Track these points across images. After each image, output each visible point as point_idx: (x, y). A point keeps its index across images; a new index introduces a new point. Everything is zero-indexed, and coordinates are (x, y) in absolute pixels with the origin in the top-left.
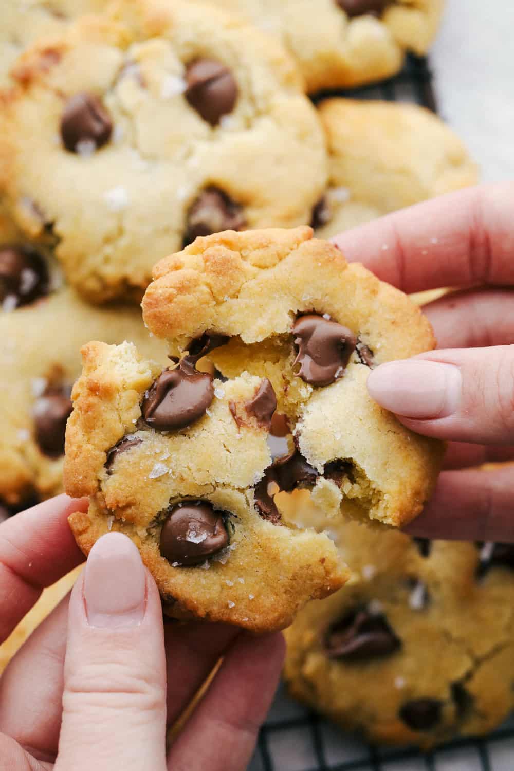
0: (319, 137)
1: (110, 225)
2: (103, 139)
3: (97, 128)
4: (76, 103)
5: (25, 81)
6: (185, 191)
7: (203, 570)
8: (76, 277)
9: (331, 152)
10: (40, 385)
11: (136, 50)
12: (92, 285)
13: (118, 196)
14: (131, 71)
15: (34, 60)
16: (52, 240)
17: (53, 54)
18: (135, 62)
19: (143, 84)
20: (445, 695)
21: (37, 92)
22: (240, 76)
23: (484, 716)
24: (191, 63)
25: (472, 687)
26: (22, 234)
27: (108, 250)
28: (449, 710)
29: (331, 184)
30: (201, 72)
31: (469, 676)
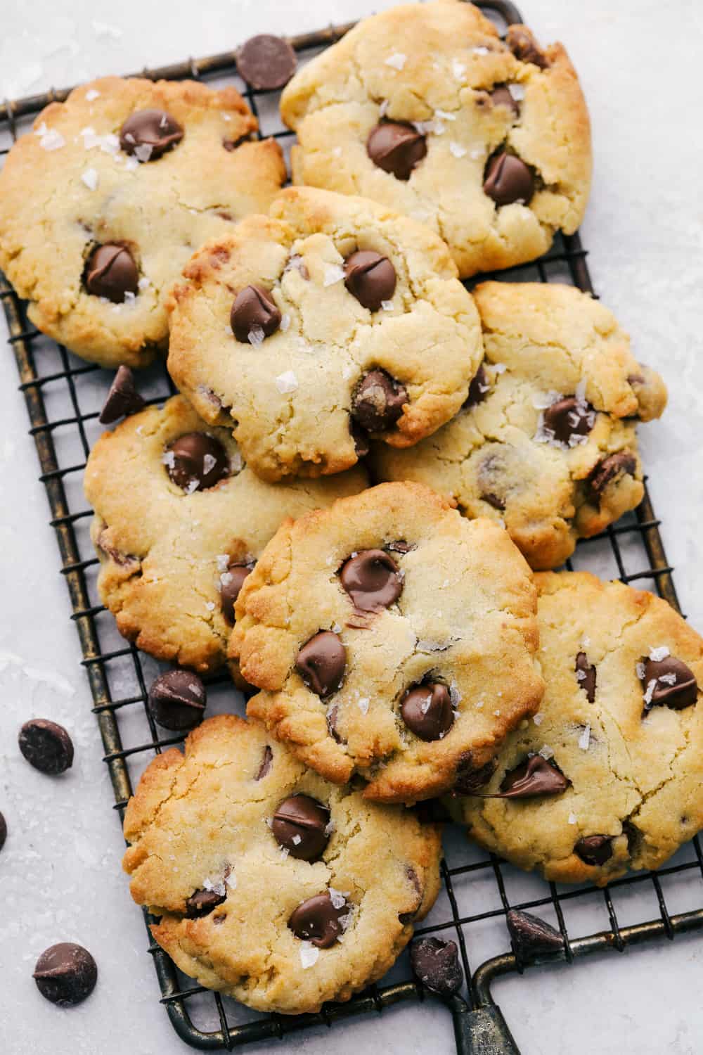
0: (474, 316)
1: (281, 407)
2: (272, 328)
3: (266, 317)
4: (246, 295)
5: (197, 278)
6: (350, 372)
7: (459, 719)
8: (251, 458)
9: (486, 330)
10: (224, 559)
11: (299, 245)
12: (268, 463)
13: (287, 379)
14: (295, 263)
15: (205, 258)
16: (229, 424)
17: (222, 252)
18: (299, 255)
19: (307, 276)
20: (617, 829)
21: (208, 287)
22: (397, 262)
23: (655, 849)
24: (349, 255)
25: (638, 820)
26: (201, 420)
27: (281, 429)
28: (621, 843)
29: (487, 359)
30: (360, 261)
31: (637, 811)
